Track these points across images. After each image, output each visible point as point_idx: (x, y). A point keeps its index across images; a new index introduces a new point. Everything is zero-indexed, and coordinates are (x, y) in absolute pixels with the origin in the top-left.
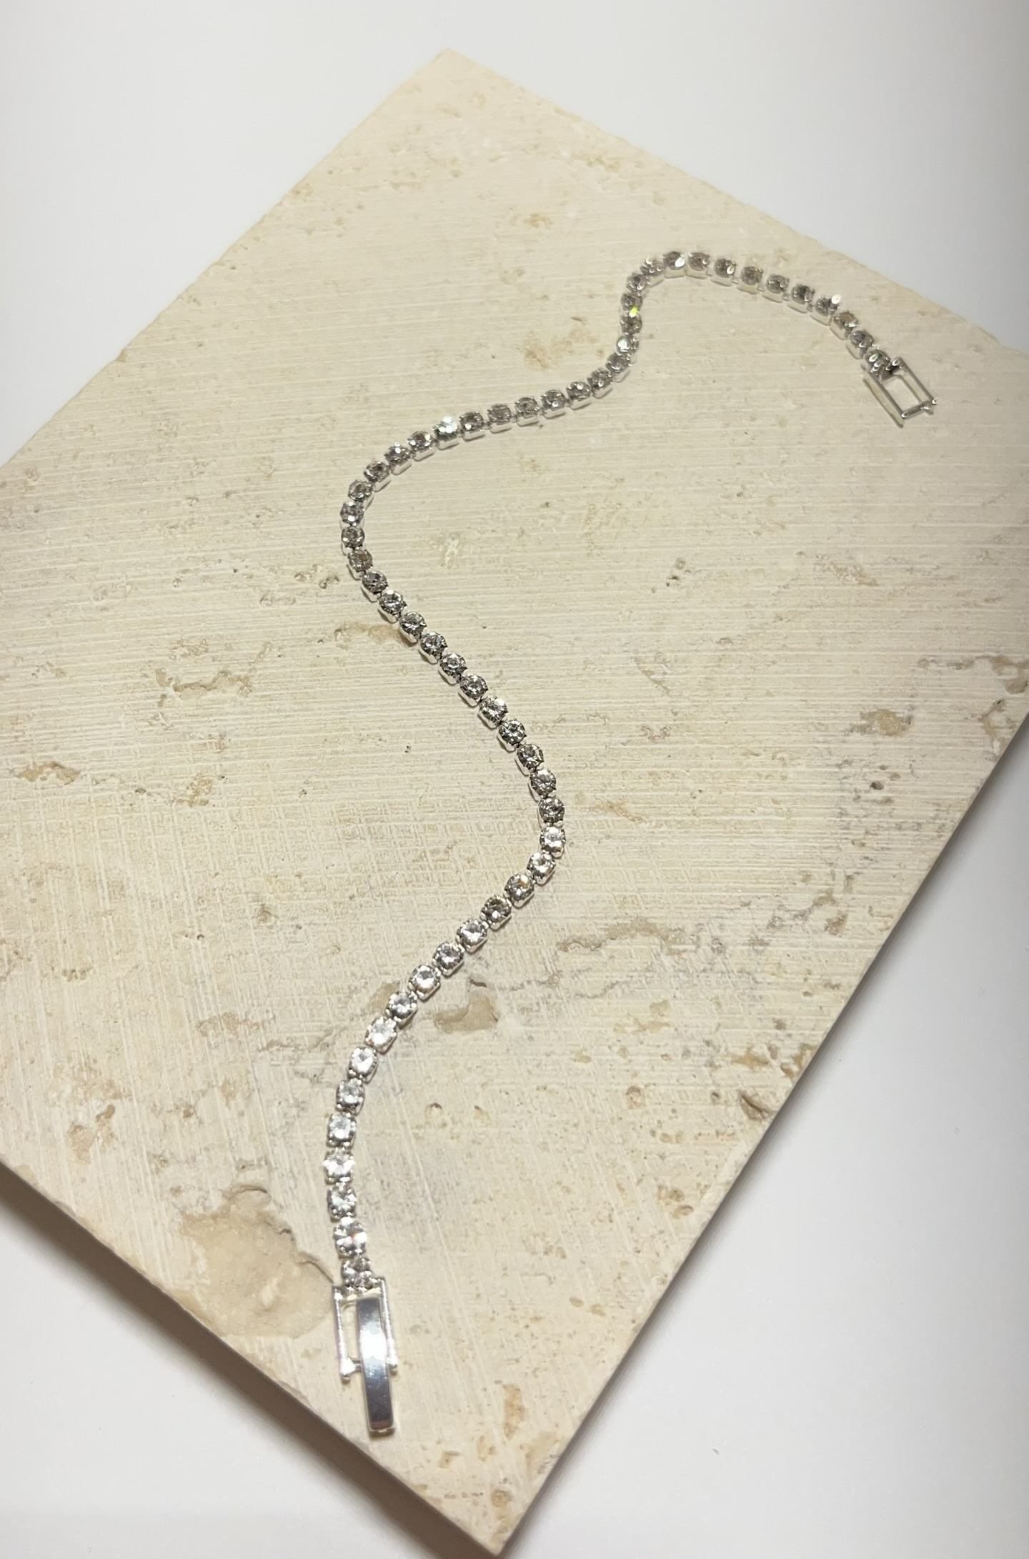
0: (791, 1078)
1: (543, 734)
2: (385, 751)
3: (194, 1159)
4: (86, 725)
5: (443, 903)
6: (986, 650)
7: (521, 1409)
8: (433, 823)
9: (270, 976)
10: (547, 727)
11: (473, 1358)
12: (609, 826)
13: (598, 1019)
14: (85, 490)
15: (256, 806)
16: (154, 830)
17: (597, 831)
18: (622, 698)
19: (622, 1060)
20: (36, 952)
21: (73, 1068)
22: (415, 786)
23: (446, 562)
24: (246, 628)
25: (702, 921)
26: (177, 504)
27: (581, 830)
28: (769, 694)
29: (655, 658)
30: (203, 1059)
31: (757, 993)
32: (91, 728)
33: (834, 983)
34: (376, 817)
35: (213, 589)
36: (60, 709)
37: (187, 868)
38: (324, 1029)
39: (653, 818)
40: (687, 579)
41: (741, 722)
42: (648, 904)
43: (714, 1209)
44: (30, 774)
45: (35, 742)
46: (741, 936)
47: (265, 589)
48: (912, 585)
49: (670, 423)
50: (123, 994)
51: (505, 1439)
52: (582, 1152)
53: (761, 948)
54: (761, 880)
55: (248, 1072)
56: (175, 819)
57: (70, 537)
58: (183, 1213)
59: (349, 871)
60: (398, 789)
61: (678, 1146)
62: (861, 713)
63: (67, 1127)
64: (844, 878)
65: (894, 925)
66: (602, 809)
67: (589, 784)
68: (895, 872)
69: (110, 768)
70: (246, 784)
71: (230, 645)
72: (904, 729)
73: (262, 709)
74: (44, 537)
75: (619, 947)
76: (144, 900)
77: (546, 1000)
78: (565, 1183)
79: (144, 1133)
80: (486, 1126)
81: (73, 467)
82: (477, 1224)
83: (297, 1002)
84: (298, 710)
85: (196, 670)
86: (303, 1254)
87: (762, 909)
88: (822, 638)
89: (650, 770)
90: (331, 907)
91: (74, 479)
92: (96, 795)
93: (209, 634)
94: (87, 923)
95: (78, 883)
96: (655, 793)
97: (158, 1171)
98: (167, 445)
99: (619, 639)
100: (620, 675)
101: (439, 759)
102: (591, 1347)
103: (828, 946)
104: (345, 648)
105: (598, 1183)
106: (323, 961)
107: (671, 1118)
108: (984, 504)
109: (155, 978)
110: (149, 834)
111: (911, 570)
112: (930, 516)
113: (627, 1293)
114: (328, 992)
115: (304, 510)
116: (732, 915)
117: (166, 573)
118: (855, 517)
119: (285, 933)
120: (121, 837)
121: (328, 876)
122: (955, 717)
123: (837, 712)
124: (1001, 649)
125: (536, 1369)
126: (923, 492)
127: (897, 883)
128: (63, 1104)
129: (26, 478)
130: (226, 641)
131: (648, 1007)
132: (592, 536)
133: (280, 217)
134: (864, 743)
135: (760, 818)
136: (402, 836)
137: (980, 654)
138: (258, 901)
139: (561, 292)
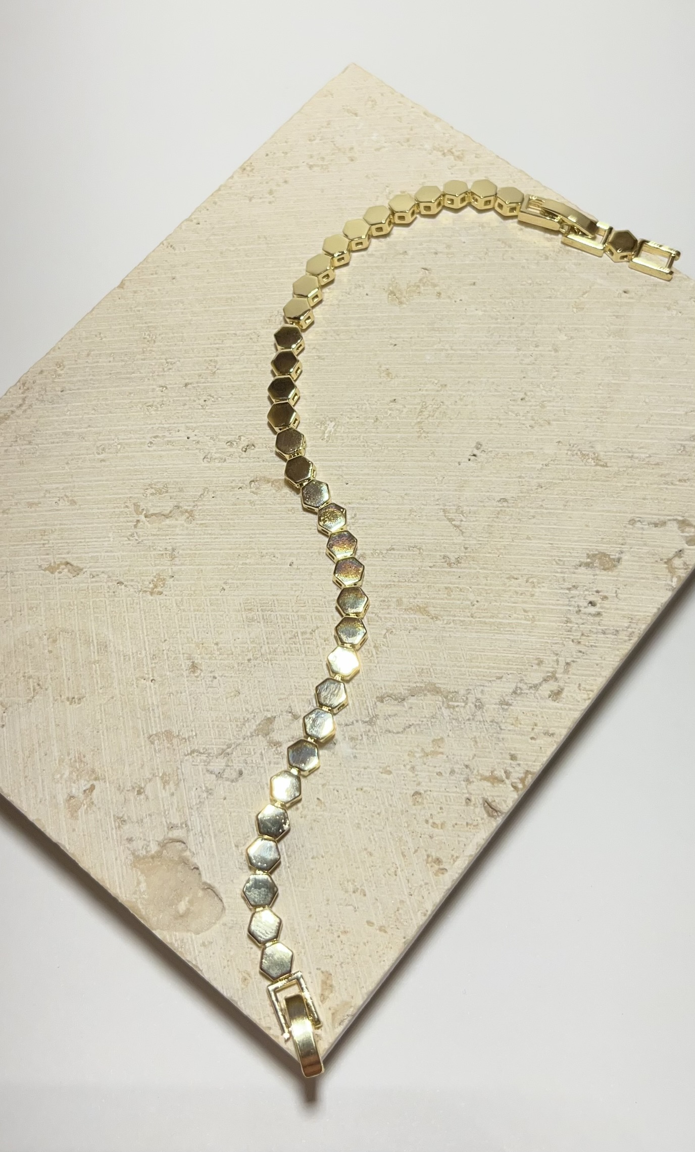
0: (517, 792)
1: (379, 558)
2: (277, 564)
3: (142, 821)
4: (88, 538)
5: (307, 667)
6: (675, 515)
7: (331, 986)
8: (304, 614)
9: (195, 708)
10: (382, 553)
11: (305, 953)
12: (416, 622)
13: (398, 747)
14: (94, 378)
15: (193, 597)
16: (127, 610)
17: (409, 624)
18: (432, 536)
19: (411, 774)
20: (50, 684)
21: (71, 759)
22: (294, 589)
23: (326, 437)
24: (193, 477)
25: (470, 688)
26: (153, 390)
27: (398, 623)
28: (528, 538)
29: (457, 509)
30: (151, 759)
31: (501, 736)
32: (91, 540)
33: (550, 732)
34: (268, 608)
35: (173, 450)
36: (71, 526)
37: (147, 636)
38: (227, 744)
39: (444, 618)
40: (482, 457)
41: (508, 556)
42: (437, 674)
44: (52, 569)
45: (55, 548)
46: (494, 699)
47: (207, 451)
48: (631, 467)
49: (481, 347)
50: (103, 715)
51: (320, 1003)
52: (380, 831)
53: (506, 707)
54: (510, 663)
55: (178, 769)
56: (141, 603)
57: (83, 410)
58: (133, 854)
59: (249, 642)
60: (283, 590)
61: (442, 830)
62: (588, 554)
63: (66, 796)
64: (564, 664)
65: (594, 697)
66: (413, 610)
67: (406, 593)
68: (598, 662)
69: (102, 567)
70: (187, 582)
71: (182, 488)
72: (615, 566)
73: (200, 532)
74: (66, 409)
75: (416, 701)
76: (119, 655)
77: (366, 733)
78: (369, 850)
79: (112, 803)
80: (323, 811)
81: (87, 362)
82: (313, 871)
83: (211, 726)
84: (224, 534)
85: (159, 504)
86: (205, 883)
87: (509, 682)
88: (567, 502)
89: (446, 585)
90: (236, 666)
91: (87, 369)
92: (92, 585)
93: (169, 480)
94: (83, 667)
95: (78, 641)
96: (446, 601)
97: (119, 827)
98: (149, 349)
99: (434, 496)
100: (433, 521)
101: (311, 571)
102: (377, 952)
103: (550, 708)
104: (256, 493)
105: (389, 851)
106: (229, 700)
107: (439, 813)
108: (686, 413)
109: (124, 705)
110: (124, 612)
111: (631, 457)
112: (648, 419)
113: (402, 920)
114: (230, 720)
115: (235, 398)
116: (490, 684)
117: (144, 437)
118: (598, 418)
119: (205, 681)
120: (107, 613)
121: (236, 645)
122: (648, 560)
123: (570, 553)
124: (687, 514)
125: (342, 963)
126: (646, 403)
127: (599, 670)
128: (63, 782)
129: (56, 368)
130: (179, 486)
131: (431, 742)
132: (422, 425)
133: (231, 187)
134: (587, 575)
135: (514, 621)
136: (283, 620)
137: (672, 518)
138: (190, 659)
139: (416, 249)
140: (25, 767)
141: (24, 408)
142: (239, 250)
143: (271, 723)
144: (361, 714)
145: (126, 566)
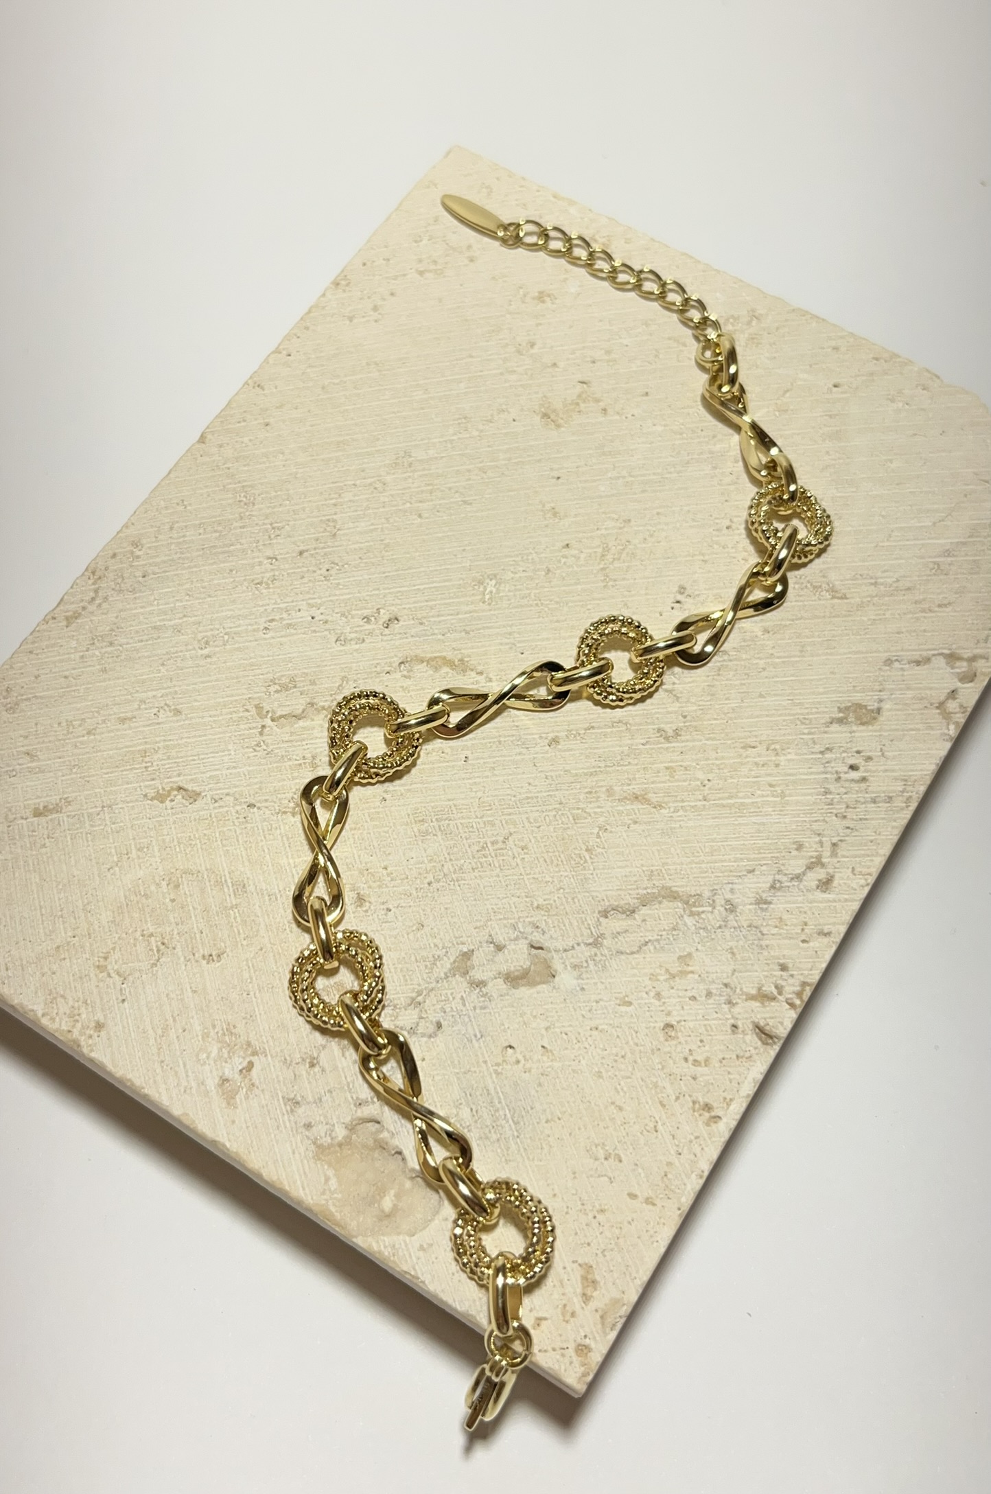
0: (795, 1009)
1: (576, 740)
2: (448, 761)
3: (320, 1100)
4: (203, 754)
5: (504, 884)
6: (941, 648)
7: (594, 1281)
8: (492, 819)
10: (579, 734)
12: (635, 814)
13: (635, 971)
14: (183, 556)
16: (265, 837)
17: (627, 818)
19: (657, 1003)
20: (179, 942)
21: (217, 1033)
22: (474, 790)
23: (487, 600)
24: (325, 665)
25: (716, 887)
26: (260, 563)
27: (612, 818)
28: (761, 696)
31: (764, 943)
32: (206, 756)
33: (826, 931)
34: (445, 817)
35: (296, 634)
36: (180, 742)
38: (416, 990)
39: (670, 805)
40: (688, 602)
41: (740, 721)
42: (671, 875)
43: (738, 1117)
44: (161, 797)
45: (162, 770)
46: (748, 897)
47: (339, 632)
48: (876, 596)
49: (667, 469)
50: (252, 971)
51: (583, 1305)
52: (630, 1078)
53: (765, 906)
54: (762, 851)
56: (282, 827)
57: (174, 597)
58: (314, 1143)
59: (426, 862)
60: (461, 793)
61: (706, 1068)
62: (839, 708)
63: (217, 1081)
64: (830, 845)
65: (873, 882)
66: (629, 800)
67: (618, 779)
68: (873, 838)
69: (225, 788)
71: (314, 680)
72: (875, 719)
74: (152, 598)
75: (650, 912)
76: (262, 894)
77: (593, 958)
78: (618, 1103)
79: (279, 1081)
80: (552, 1061)
81: (171, 537)
82: (549, 1139)
83: (393, 970)
85: (288, 703)
86: (413, 1170)
87: (765, 875)
88: (803, 646)
89: (666, 765)
90: (414, 892)
91: (172, 547)
92: (216, 811)
93: (296, 672)
94: (218, 916)
95: (208, 884)
96: (670, 784)
97: (292, 1111)
98: (247, 514)
101: (493, 766)
102: (647, 1231)
103: (821, 902)
104: (409, 677)
105: (644, 1101)
106: (411, 936)
107: (699, 1047)
108: (934, 524)
109: (277, 957)
110: (262, 841)
111: (875, 584)
112: (890, 536)
113: (673, 1187)
114: (417, 961)
115: (366, 563)
116: (740, 880)
117: (257, 623)
119: (378, 915)
120: (239, 844)
121: (410, 867)
122: (916, 706)
123: (817, 708)
124: (954, 646)
125: (604, 1250)
126: (883, 516)
127: (875, 847)
128: (212, 1062)
129: (132, 548)
130: (310, 678)
131: (676, 959)
132: (607, 571)
133: (324, 308)
134: (842, 732)
135: (759, 800)
136: (467, 830)
137: (936, 652)
138: (354, 891)
139: (568, 359)
140: (159, 1049)
141: (97, 602)
142: (345, 382)
143: (469, 959)
144: (582, 935)
145: (256, 784)
